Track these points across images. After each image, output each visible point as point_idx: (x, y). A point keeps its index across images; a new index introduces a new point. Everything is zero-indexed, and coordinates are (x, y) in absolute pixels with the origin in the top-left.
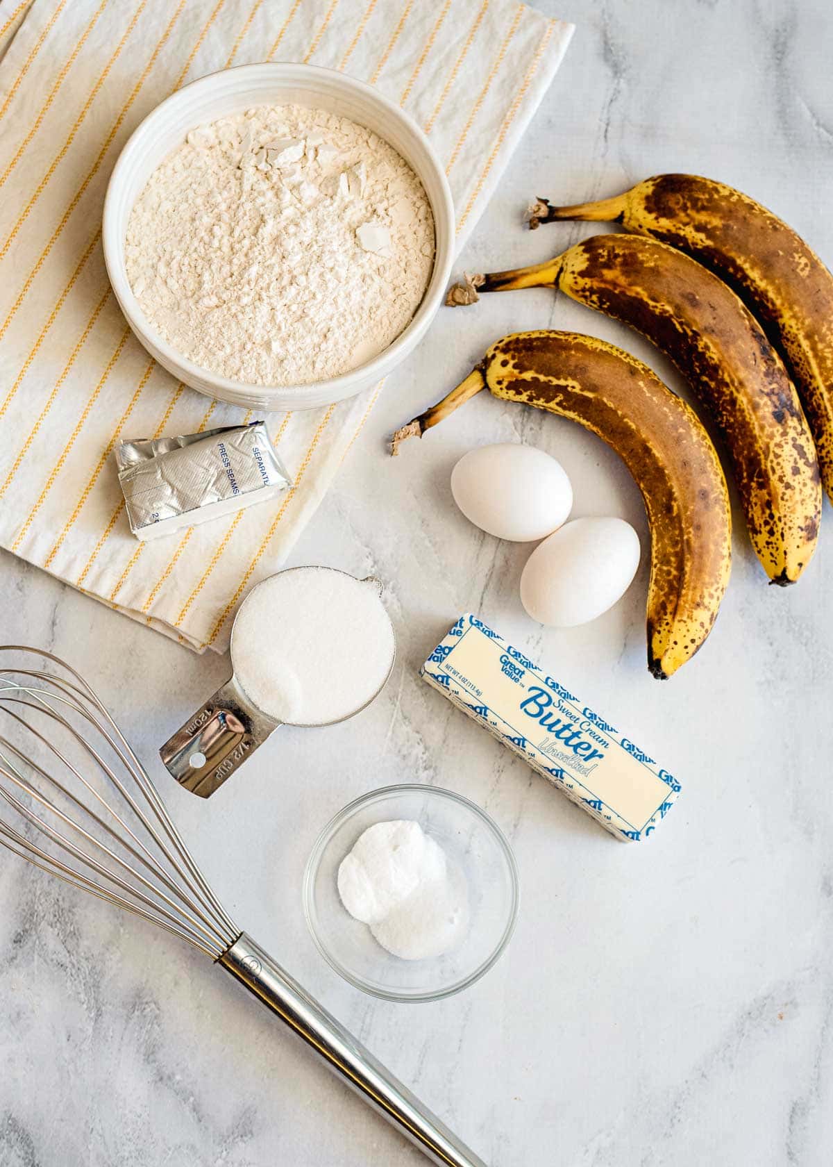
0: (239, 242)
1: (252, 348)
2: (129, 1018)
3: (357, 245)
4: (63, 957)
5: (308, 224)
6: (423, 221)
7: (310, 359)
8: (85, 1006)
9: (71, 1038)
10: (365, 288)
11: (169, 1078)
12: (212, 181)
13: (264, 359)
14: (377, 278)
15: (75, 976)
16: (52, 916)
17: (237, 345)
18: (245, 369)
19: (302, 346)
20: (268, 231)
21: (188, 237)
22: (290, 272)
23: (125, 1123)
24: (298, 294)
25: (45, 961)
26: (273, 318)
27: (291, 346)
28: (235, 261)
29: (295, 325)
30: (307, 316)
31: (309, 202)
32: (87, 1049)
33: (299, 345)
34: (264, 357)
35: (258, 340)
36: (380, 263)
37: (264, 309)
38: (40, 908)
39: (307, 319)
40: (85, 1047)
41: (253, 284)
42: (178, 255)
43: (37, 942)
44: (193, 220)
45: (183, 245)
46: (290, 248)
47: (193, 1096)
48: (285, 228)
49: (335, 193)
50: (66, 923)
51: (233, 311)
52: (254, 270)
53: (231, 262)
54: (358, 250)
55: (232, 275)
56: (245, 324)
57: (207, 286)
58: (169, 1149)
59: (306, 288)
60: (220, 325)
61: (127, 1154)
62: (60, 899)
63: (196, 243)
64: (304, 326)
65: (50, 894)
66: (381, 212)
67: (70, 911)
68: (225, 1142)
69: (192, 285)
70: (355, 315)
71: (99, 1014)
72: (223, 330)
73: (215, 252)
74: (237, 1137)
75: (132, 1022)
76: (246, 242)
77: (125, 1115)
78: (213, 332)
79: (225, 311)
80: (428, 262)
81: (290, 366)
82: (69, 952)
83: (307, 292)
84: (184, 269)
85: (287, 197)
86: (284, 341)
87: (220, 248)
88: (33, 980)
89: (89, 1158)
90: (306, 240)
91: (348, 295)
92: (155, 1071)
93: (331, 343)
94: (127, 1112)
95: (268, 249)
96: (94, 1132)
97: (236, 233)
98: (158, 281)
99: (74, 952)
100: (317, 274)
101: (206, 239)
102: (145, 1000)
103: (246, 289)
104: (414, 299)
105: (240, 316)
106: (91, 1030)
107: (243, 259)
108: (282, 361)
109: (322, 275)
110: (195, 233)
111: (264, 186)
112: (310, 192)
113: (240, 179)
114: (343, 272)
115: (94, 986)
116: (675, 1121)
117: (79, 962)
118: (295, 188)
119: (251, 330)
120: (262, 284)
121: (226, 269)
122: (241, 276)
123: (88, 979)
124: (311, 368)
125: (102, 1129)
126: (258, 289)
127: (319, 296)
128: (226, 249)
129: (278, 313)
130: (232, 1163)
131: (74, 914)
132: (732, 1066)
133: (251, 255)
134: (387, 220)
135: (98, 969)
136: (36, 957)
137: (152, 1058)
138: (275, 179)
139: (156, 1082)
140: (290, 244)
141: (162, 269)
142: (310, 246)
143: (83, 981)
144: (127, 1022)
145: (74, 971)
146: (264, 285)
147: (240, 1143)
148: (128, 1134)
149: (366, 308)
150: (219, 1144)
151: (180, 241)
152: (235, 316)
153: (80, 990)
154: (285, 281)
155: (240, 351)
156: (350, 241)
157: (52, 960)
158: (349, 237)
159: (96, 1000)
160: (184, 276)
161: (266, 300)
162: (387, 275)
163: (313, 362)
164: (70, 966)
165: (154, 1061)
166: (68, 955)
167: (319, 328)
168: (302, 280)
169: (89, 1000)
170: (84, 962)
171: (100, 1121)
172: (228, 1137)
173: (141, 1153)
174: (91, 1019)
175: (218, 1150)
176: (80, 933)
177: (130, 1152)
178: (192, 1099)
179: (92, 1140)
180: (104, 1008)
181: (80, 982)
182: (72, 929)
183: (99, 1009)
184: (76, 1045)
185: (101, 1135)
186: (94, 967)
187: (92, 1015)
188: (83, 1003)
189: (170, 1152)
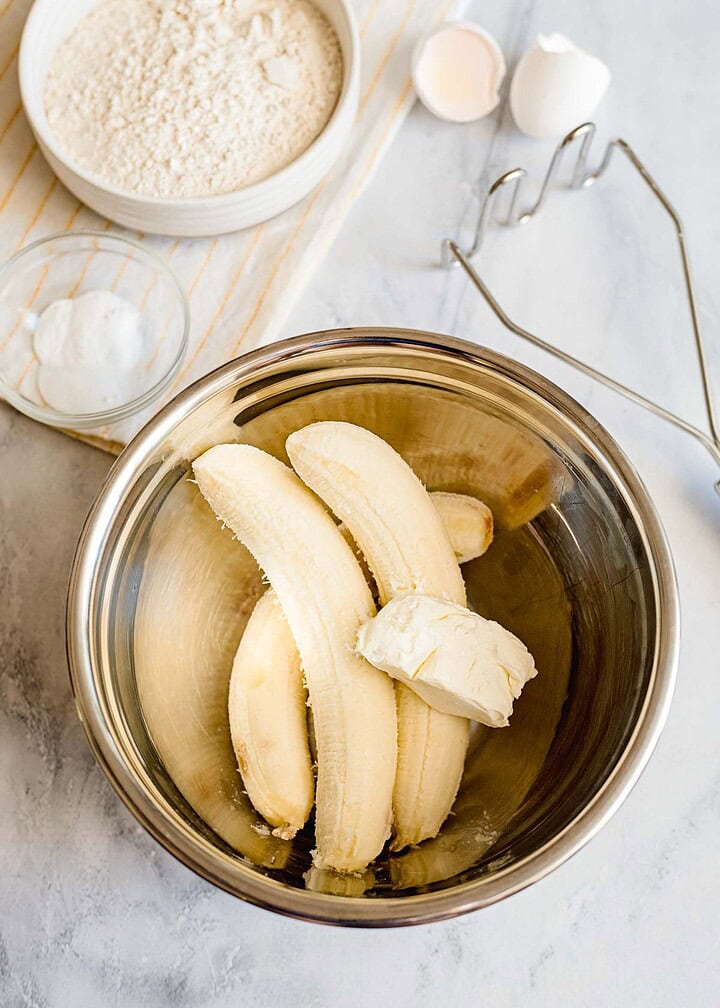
0: (150, 70)
1: (153, 166)
2: (89, 770)
3: (265, 78)
4: (24, 709)
5: (218, 57)
6: (333, 65)
7: (207, 178)
8: (45, 758)
9: (30, 791)
10: (268, 117)
11: (130, 831)
12: (133, 23)
13: (163, 176)
14: (280, 108)
15: (36, 728)
16: (13, 667)
17: (139, 163)
18: (143, 184)
19: (201, 165)
20: (178, 61)
21: (103, 68)
22: (196, 97)
23: (85, 879)
25: (6, 713)
26: (175, 139)
27: (190, 165)
28: (145, 86)
29: (197, 146)
30: (209, 137)
31: (223, 41)
32: (46, 801)
33: (198, 163)
34: (163, 173)
35: (159, 158)
36: (286, 95)
37: (167, 129)
39: (207, 140)
40: (45, 799)
41: (159, 107)
42: (92, 84)
44: (110, 54)
45: (98, 76)
46: (197, 76)
48: (196, 59)
49: (248, 32)
50: (27, 675)
51: (137, 131)
52: (161, 94)
53: (140, 88)
54: (264, 83)
55: (140, 99)
56: (147, 145)
57: (115, 109)
58: (130, 905)
59: (210, 111)
60: (124, 144)
61: (85, 911)
62: (22, 649)
63: (110, 72)
64: (205, 147)
65: (12, 645)
66: (291, 49)
67: (32, 663)
68: (188, 897)
69: (101, 109)
70: (257, 141)
71: (59, 767)
72: (126, 148)
73: (127, 80)
74: (201, 893)
75: (93, 774)
76: (157, 71)
77: (84, 870)
78: (116, 150)
79: (130, 131)
80: (333, 97)
81: (188, 182)
82: (29, 703)
83: (210, 115)
84: (96, 95)
85: (201, 34)
86: (184, 160)
87: (131, 76)
89: (45, 916)
90: (215, 72)
91: (251, 122)
92: (115, 825)
93: (229, 164)
94: (86, 867)
95: (176, 79)
96: (52, 888)
97: (149, 64)
98: (71, 107)
99: (35, 704)
100: (222, 99)
101: (120, 69)
103: (152, 111)
104: (314, 126)
105: (144, 135)
106: (50, 782)
107: (152, 85)
108: (180, 178)
109: (226, 101)
110: (109, 65)
111: (182, 25)
112: (224, 32)
113: (158, 21)
114: (248, 100)
115: (54, 737)
117: (39, 713)
118: (210, 27)
119: (153, 149)
120: (168, 106)
121: (135, 94)
122: (148, 99)
123: (48, 730)
124: (207, 184)
125: (60, 885)
126: (164, 111)
127: (221, 120)
128: (137, 77)
129: (180, 134)
130: (195, 921)
131: (35, 665)
133: (160, 82)
134: (296, 58)
135: (58, 720)
137: (112, 811)
138: (191, 19)
139: (117, 836)
140: (199, 72)
141: (76, 97)
142: (218, 75)
143: (43, 733)
144: (87, 773)
145: (34, 723)
146: (170, 108)
147: (203, 900)
148: (87, 890)
149: (268, 135)
150: (181, 900)
151: (95, 73)
152: (138, 136)
153: (40, 742)
154: (190, 105)
155: (141, 168)
156: (258, 74)
157: (12, 712)
158: (257, 71)
159: (56, 753)
160: (95, 101)
161: (170, 122)
162: (290, 107)
163: (211, 180)
164: (30, 718)
165: (115, 814)
166: (28, 706)
167: (220, 148)
168: (206, 104)
169: (49, 752)
170: (45, 714)
171: (58, 876)
172: (191, 892)
173: (100, 910)
174: (51, 771)
175: (181, 907)
176: (41, 684)
177: (89, 909)
178: (153, 853)
179: (51, 897)
180: (64, 760)
181: (40, 734)
182: (33, 680)
183: (59, 761)
184: (35, 799)
185: (59, 892)
186: (54, 719)
187: (53, 767)
188: (42, 755)
189: (131, 909)
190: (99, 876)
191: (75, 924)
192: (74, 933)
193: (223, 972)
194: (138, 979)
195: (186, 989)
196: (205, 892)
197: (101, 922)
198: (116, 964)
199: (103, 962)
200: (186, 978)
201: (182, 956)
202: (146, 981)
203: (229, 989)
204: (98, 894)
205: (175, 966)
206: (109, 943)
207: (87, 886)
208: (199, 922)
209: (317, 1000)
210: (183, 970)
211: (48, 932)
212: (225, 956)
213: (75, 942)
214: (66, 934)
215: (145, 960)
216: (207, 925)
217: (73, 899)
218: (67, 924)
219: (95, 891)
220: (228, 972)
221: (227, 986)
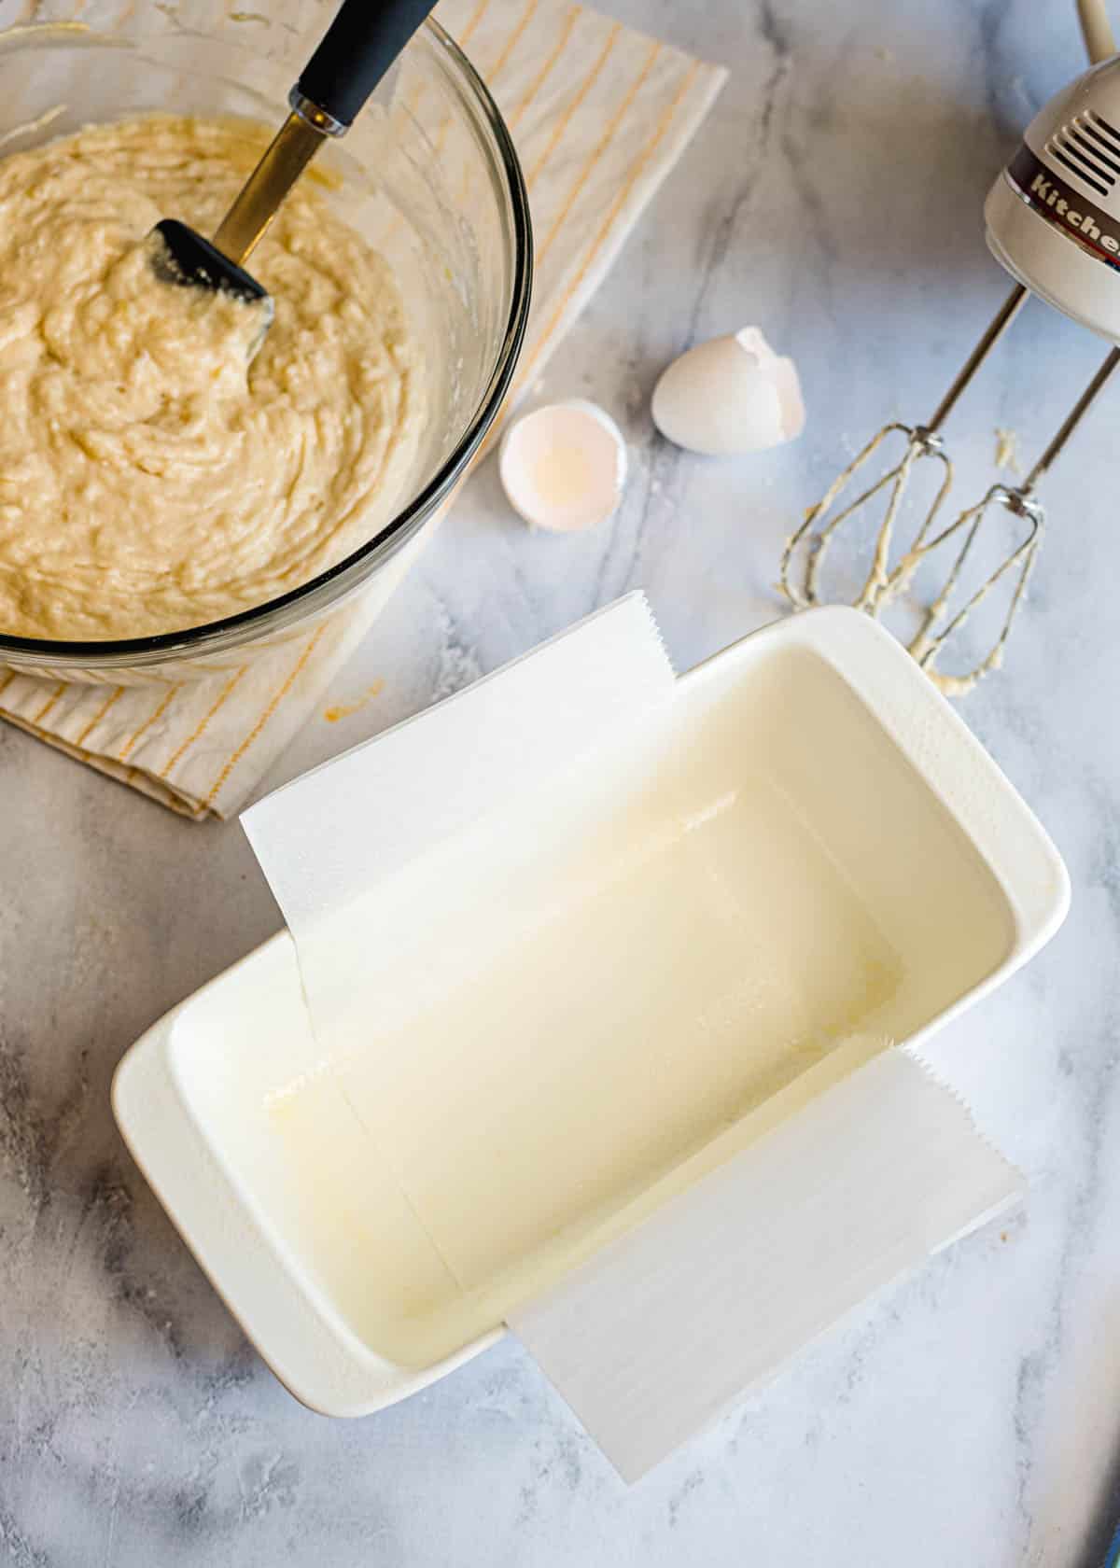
2: (88, 1209)
8: (27, 1190)
11: (139, 1293)
15: (17, 1149)
23: (74, 1355)
32: (26, 1248)
40: (24, 1245)
47: (171, 1320)
58: (134, 1393)
61: (72, 1399)
67: (16, 1060)
68: (213, 1386)
71: (46, 1203)
74: (231, 1379)
75: (91, 1214)
77: (73, 1343)
82: (9, 1114)
89: (18, 1403)
92: (119, 1283)
94: (76, 1340)
96: (28, 1366)
102: (110, 1185)
106: (33, 1223)
115: (41, 1163)
116: (854, 1379)
117: (22, 1129)
123: (34, 1153)
125: (40, 1361)
130: (222, 1417)
131: (20, 1064)
132: (935, 1305)
135: (49, 1139)
137: (116, 1264)
139: (120, 1299)
143: (27, 1155)
144: (84, 1214)
145: (14, 1142)
147: (234, 1389)
148: (76, 1370)
150: (203, 1389)
153: (22, 1168)
159: (43, 1181)
164: (10, 1135)
165: (119, 1270)
166: (8, 1119)
169: (33, 1181)
170: (30, 1131)
171: (38, 1351)
172: (218, 1379)
173: (93, 1398)
174: (34, 1208)
175: (202, 1397)
176: (27, 1092)
177: (77, 1396)
178: (169, 1325)
179: (25, 1378)
180: (53, 1194)
181: (22, 1157)
182: (16, 1083)
183: (46, 1194)
184: (11, 1244)
185: (38, 1371)
186: (43, 1137)
187: (37, 1202)
188: (24, 1186)
189: (134, 1398)
190: (93, 1353)
191: (56, 1417)
192: (56, 1428)
193: (256, 1489)
194: (139, 1494)
195: (206, 1510)
196: (237, 1379)
197: (93, 1415)
198: (109, 1472)
199: (94, 1469)
200: (205, 1495)
201: (201, 1464)
202: (151, 1497)
203: (262, 1512)
204: (91, 1376)
205: (190, 1479)
206: (104, 1444)
207: (76, 1365)
208: (227, 1420)
209: (383, 1531)
210: (202, 1482)
211: (20, 1425)
212: (260, 1467)
213: (55, 1440)
214: (46, 1428)
215: (150, 1467)
216: (237, 1424)
217: (57, 1380)
218: (46, 1415)
219: (87, 1372)
220: (263, 1490)
221: (260, 1507)
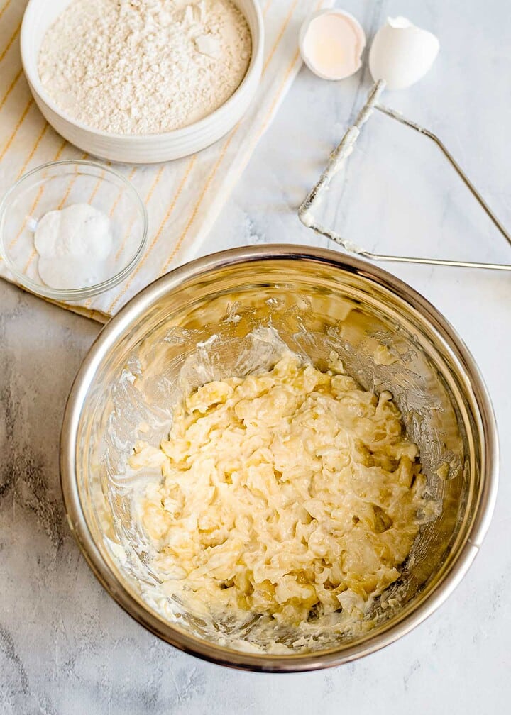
0: (114, 46)
1: (118, 113)
3: (196, 50)
4: (35, 503)
6: (244, 40)
7: (158, 120)
8: (51, 538)
9: (41, 562)
10: (200, 77)
12: (100, 13)
13: (126, 119)
14: (208, 71)
15: (43, 516)
16: (26, 473)
17: (108, 111)
18: (112, 126)
19: (153, 112)
20: (134, 39)
21: (80, 45)
22: (148, 63)
23: (82, 623)
24: (152, 78)
25: (22, 506)
26: (134, 94)
27: (145, 111)
28: (110, 57)
29: (149, 98)
30: (158, 92)
31: (165, 24)
33: (151, 110)
35: (123, 107)
36: (212, 61)
37: (128, 87)
38: (17, 468)
39: (157, 94)
40: (51, 567)
41: (121, 71)
42: (72, 56)
43: (15, 493)
44: (84, 35)
45: (77, 50)
46: (148, 49)
48: (147, 37)
49: (183, 18)
50: (36, 478)
51: (107, 88)
52: (123, 62)
53: (107, 58)
54: (196, 53)
55: (108, 66)
56: (114, 97)
57: (90, 73)
58: (115, 641)
59: (158, 73)
60: (97, 98)
61: (83, 646)
62: (32, 461)
64: (155, 99)
65: (24, 457)
66: (214, 31)
67: (39, 469)
69: (80, 74)
70: (192, 94)
71: (61, 543)
72: (99, 101)
73: (98, 52)
76: (119, 46)
77: (81, 617)
78: (92, 102)
79: (101, 89)
80: (245, 63)
81: (144, 125)
82: (38, 499)
83: (158, 76)
84: (75, 64)
85: (150, 19)
86: (141, 108)
87: (101, 50)
88: (13, 520)
89: (55, 651)
90: (161, 45)
91: (188, 80)
93: (173, 110)
94: (83, 615)
95: (133, 50)
96: (58, 631)
97: (113, 41)
98: (58, 73)
99: (42, 499)
100: (166, 65)
101: (92, 45)
103: (116, 74)
104: (233, 84)
105: (111, 91)
106: (55, 555)
107: (116, 56)
108: (138, 121)
109: (169, 66)
110: (84, 42)
111: (135, 13)
112: (166, 18)
113: (119, 11)
114: (185, 66)
115: (57, 523)
117: (46, 506)
118: (156, 15)
119: (118, 100)
121: (104, 63)
122: (114, 66)
123: (53, 518)
124: (158, 125)
125: (65, 628)
126: (125, 74)
127: (167, 79)
128: (105, 50)
129: (137, 90)
131: (41, 472)
133: (121, 53)
134: (218, 36)
135: (60, 510)
136: (14, 504)
138: (142, 10)
140: (150, 46)
141: (61, 66)
142: (163, 48)
143: (49, 520)
145: (42, 513)
146: (129, 72)
148: (84, 631)
149: (200, 90)
151: (74, 48)
152: (108, 92)
153: (47, 526)
154: (144, 69)
155: (110, 115)
156: (191, 47)
157: (26, 505)
158: (191, 44)
159: (59, 533)
160: (75, 68)
161: (130, 81)
162: (215, 70)
163: (161, 122)
164: (39, 509)
166: (37, 501)
167: (166, 100)
168: (155, 68)
169: (53, 533)
170: (49, 506)
171: (63, 622)
173: (94, 645)
174: (55, 547)
176: (46, 485)
177: (86, 645)
179: (58, 637)
180: (64, 539)
181: (47, 520)
182: (40, 482)
183: (61, 540)
184: (44, 567)
185: (64, 633)
186: (57, 509)
187: (56, 544)
188: (49, 536)
189: (116, 643)
190: (92, 621)
191: (76, 656)
192: (76, 662)
193: (184, 687)
194: (123, 694)
195: (158, 700)
197: (95, 654)
198: (106, 684)
199: (97, 683)
200: (158, 692)
201: (154, 676)
202: (129, 695)
203: (188, 699)
204: (92, 633)
205: (149, 684)
206: (101, 669)
207: (84, 628)
208: (166, 652)
209: (252, 705)
210: (155, 686)
211: (56, 662)
212: (185, 675)
213: (76, 669)
214: (70, 663)
215: (127, 680)
216: (171, 654)
217: (74, 637)
218: (70, 656)
219: (90, 632)
220: (188, 687)
221: (187, 696)
